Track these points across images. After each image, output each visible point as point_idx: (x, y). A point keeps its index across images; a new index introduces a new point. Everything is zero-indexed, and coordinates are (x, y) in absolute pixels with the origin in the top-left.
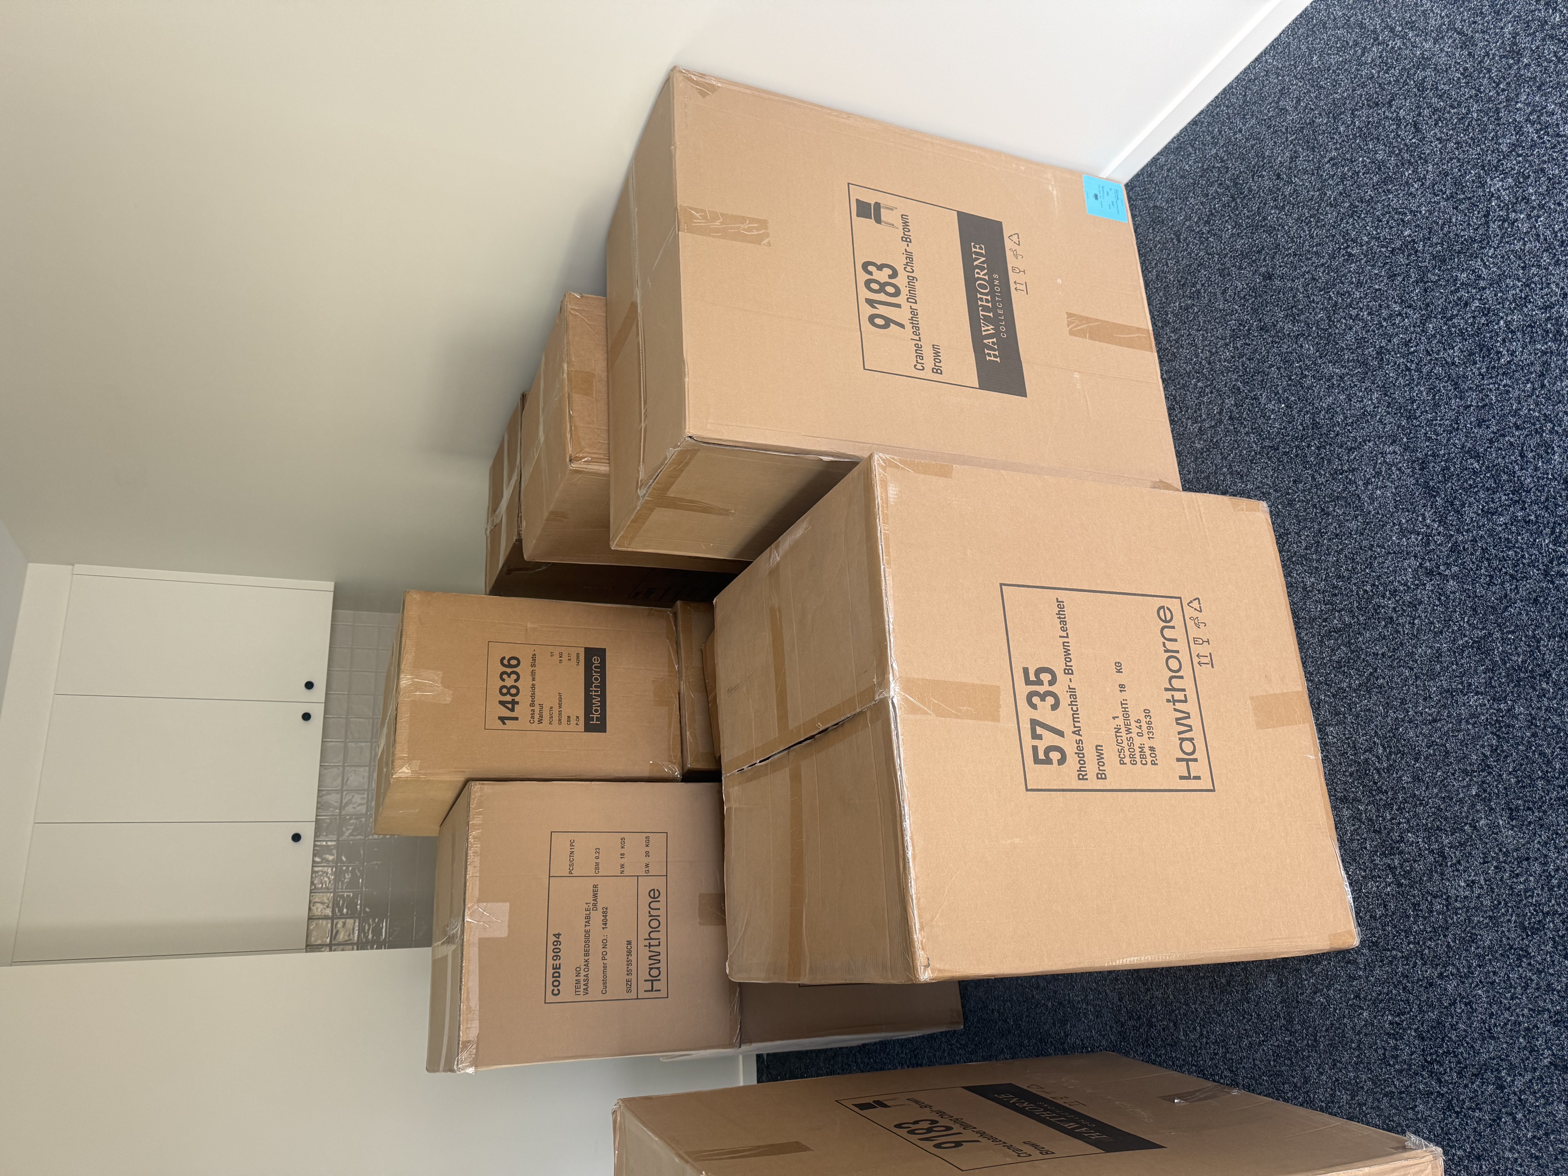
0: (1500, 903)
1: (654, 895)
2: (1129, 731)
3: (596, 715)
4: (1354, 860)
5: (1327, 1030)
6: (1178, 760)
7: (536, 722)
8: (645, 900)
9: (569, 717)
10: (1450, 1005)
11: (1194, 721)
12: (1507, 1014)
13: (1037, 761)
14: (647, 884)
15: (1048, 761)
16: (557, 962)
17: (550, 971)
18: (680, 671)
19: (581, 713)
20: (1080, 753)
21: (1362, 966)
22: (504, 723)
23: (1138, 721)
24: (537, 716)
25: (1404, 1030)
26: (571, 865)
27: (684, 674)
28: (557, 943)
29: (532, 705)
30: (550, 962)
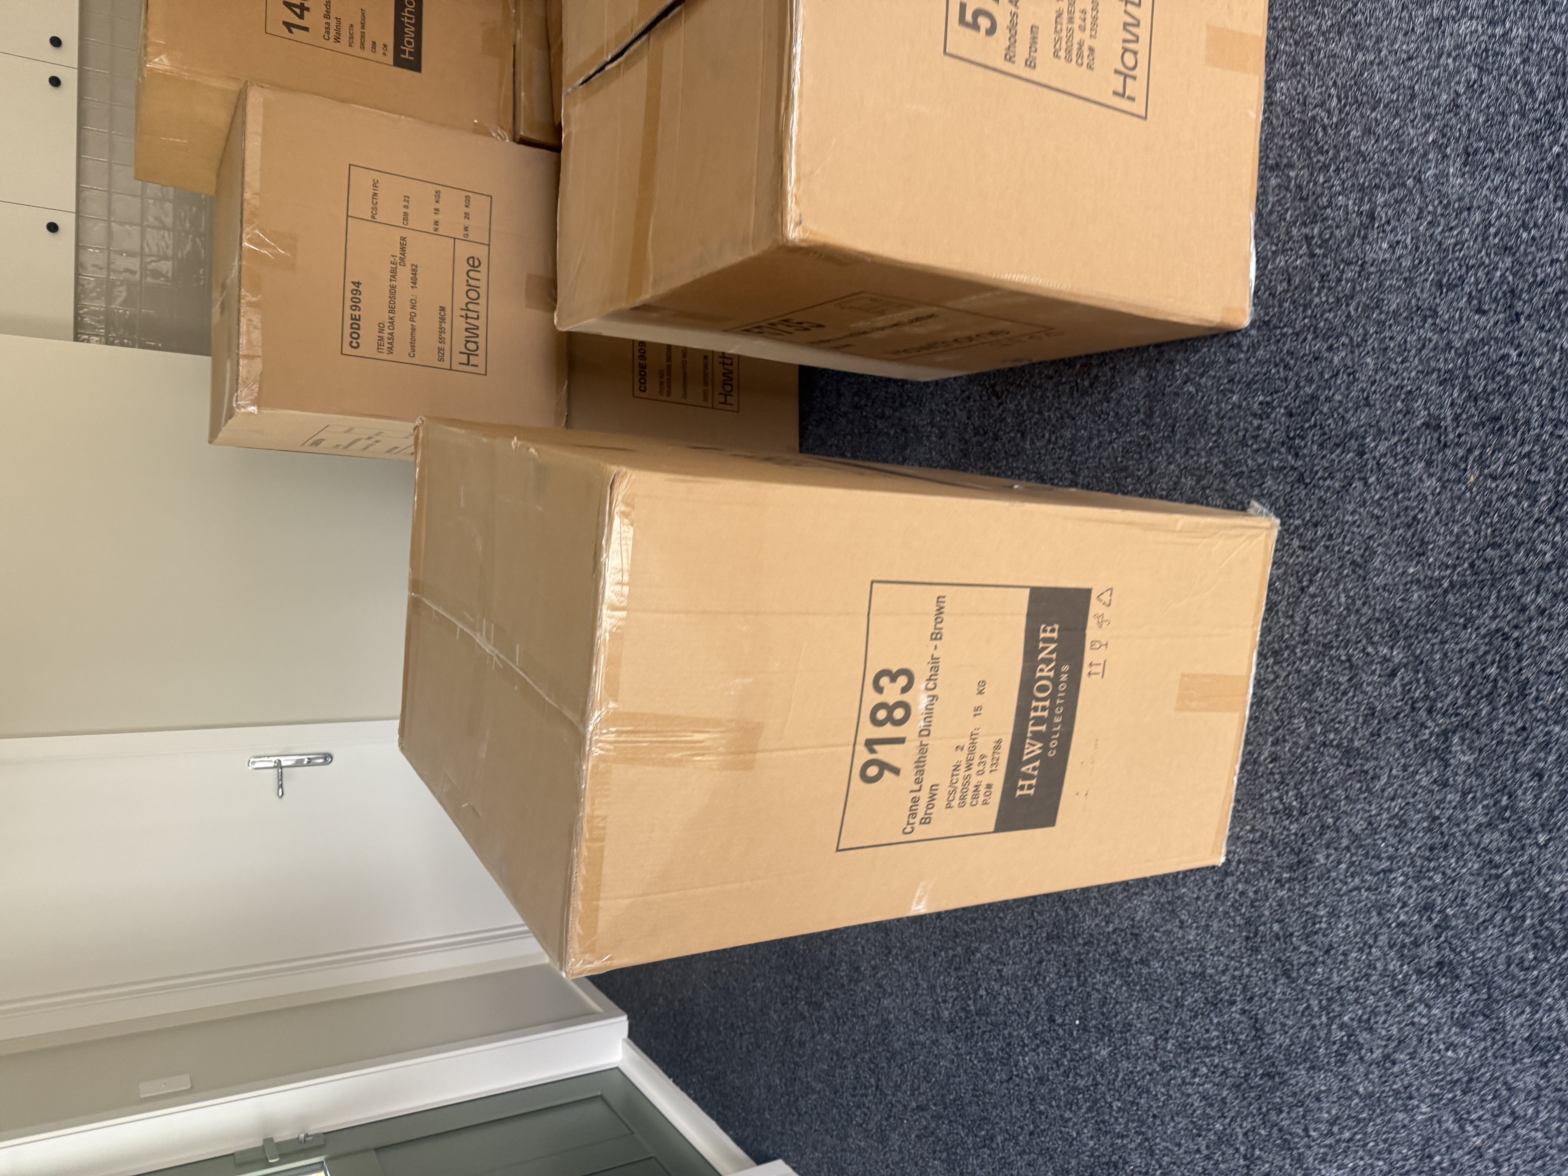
0: (1421, 262)
1: (473, 263)
2: (1071, 20)
3: (408, 49)
4: (1268, 235)
5: (1188, 420)
6: (1117, 72)
7: (332, 40)
8: (463, 267)
9: (374, 43)
10: (1331, 377)
11: (1142, 32)
12: (1391, 380)
13: (962, 20)
14: (465, 250)
15: (975, 26)
16: (357, 313)
17: (348, 322)
18: (517, 19)
19: (390, 41)
20: (1013, 26)
21: (1245, 348)
22: (291, 31)
23: (1084, 12)
24: (333, 33)
25: (1274, 409)
26: (374, 208)
27: (522, 21)
28: (356, 292)
29: (327, 16)
30: (348, 312)
